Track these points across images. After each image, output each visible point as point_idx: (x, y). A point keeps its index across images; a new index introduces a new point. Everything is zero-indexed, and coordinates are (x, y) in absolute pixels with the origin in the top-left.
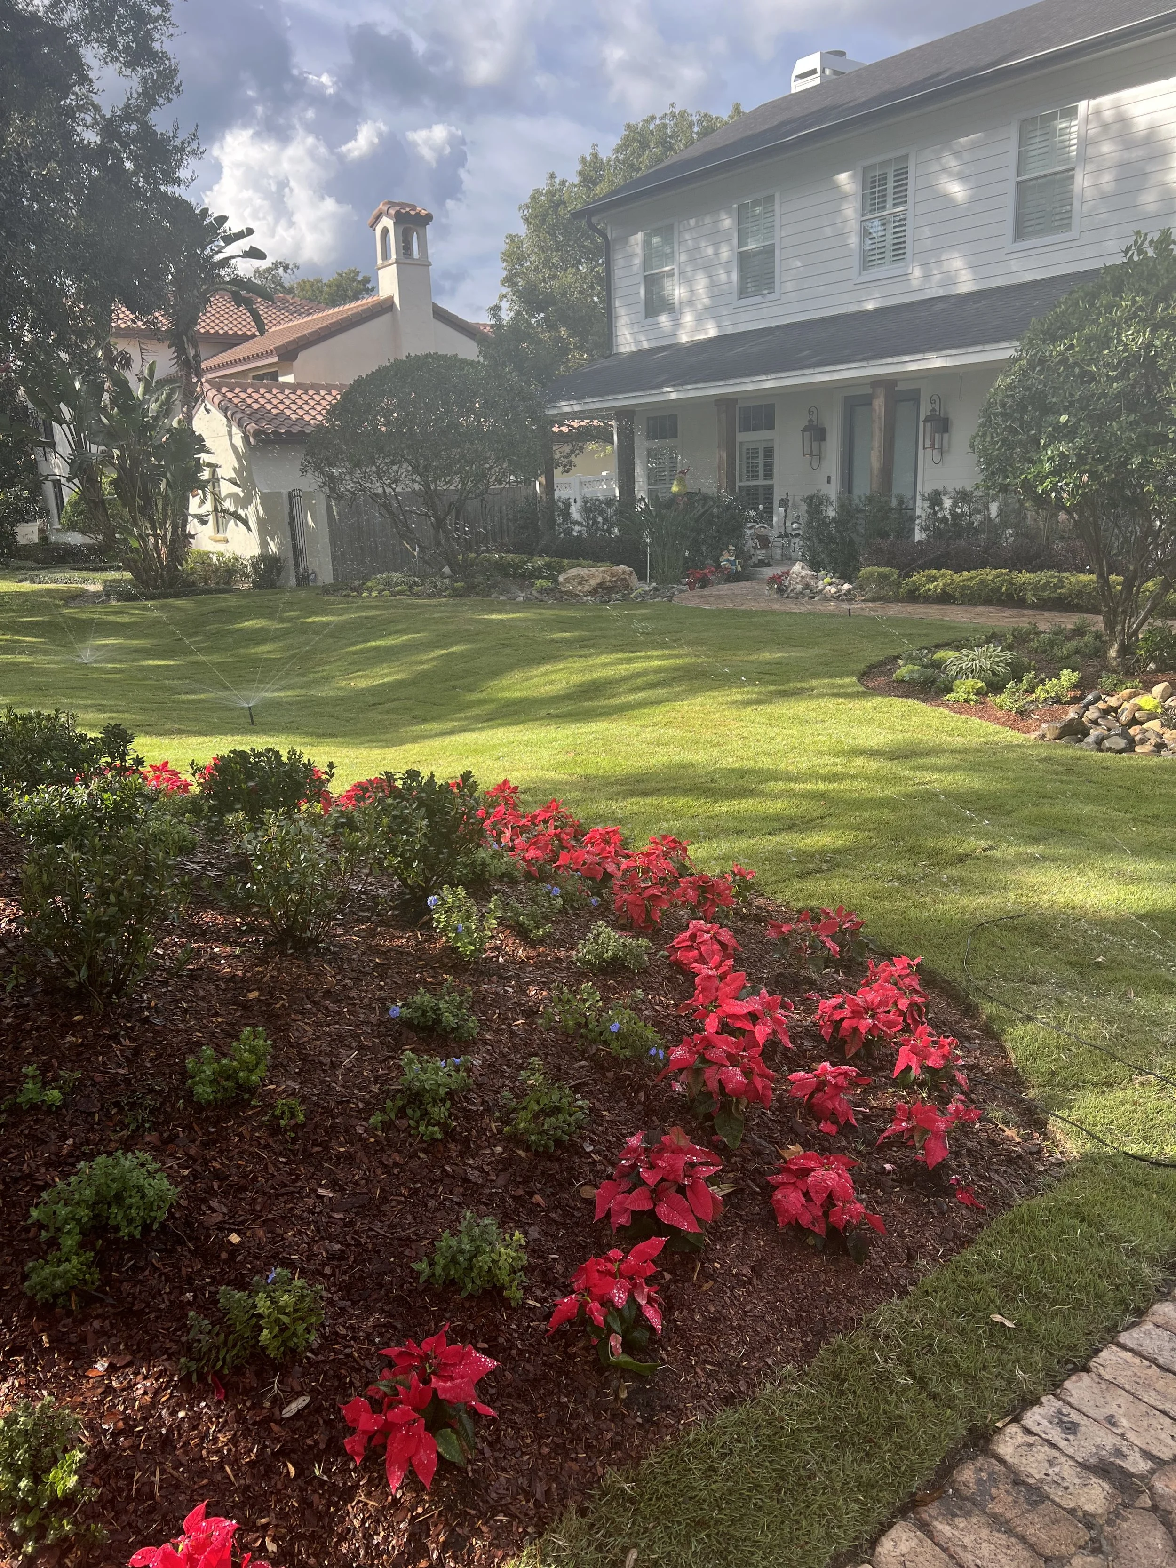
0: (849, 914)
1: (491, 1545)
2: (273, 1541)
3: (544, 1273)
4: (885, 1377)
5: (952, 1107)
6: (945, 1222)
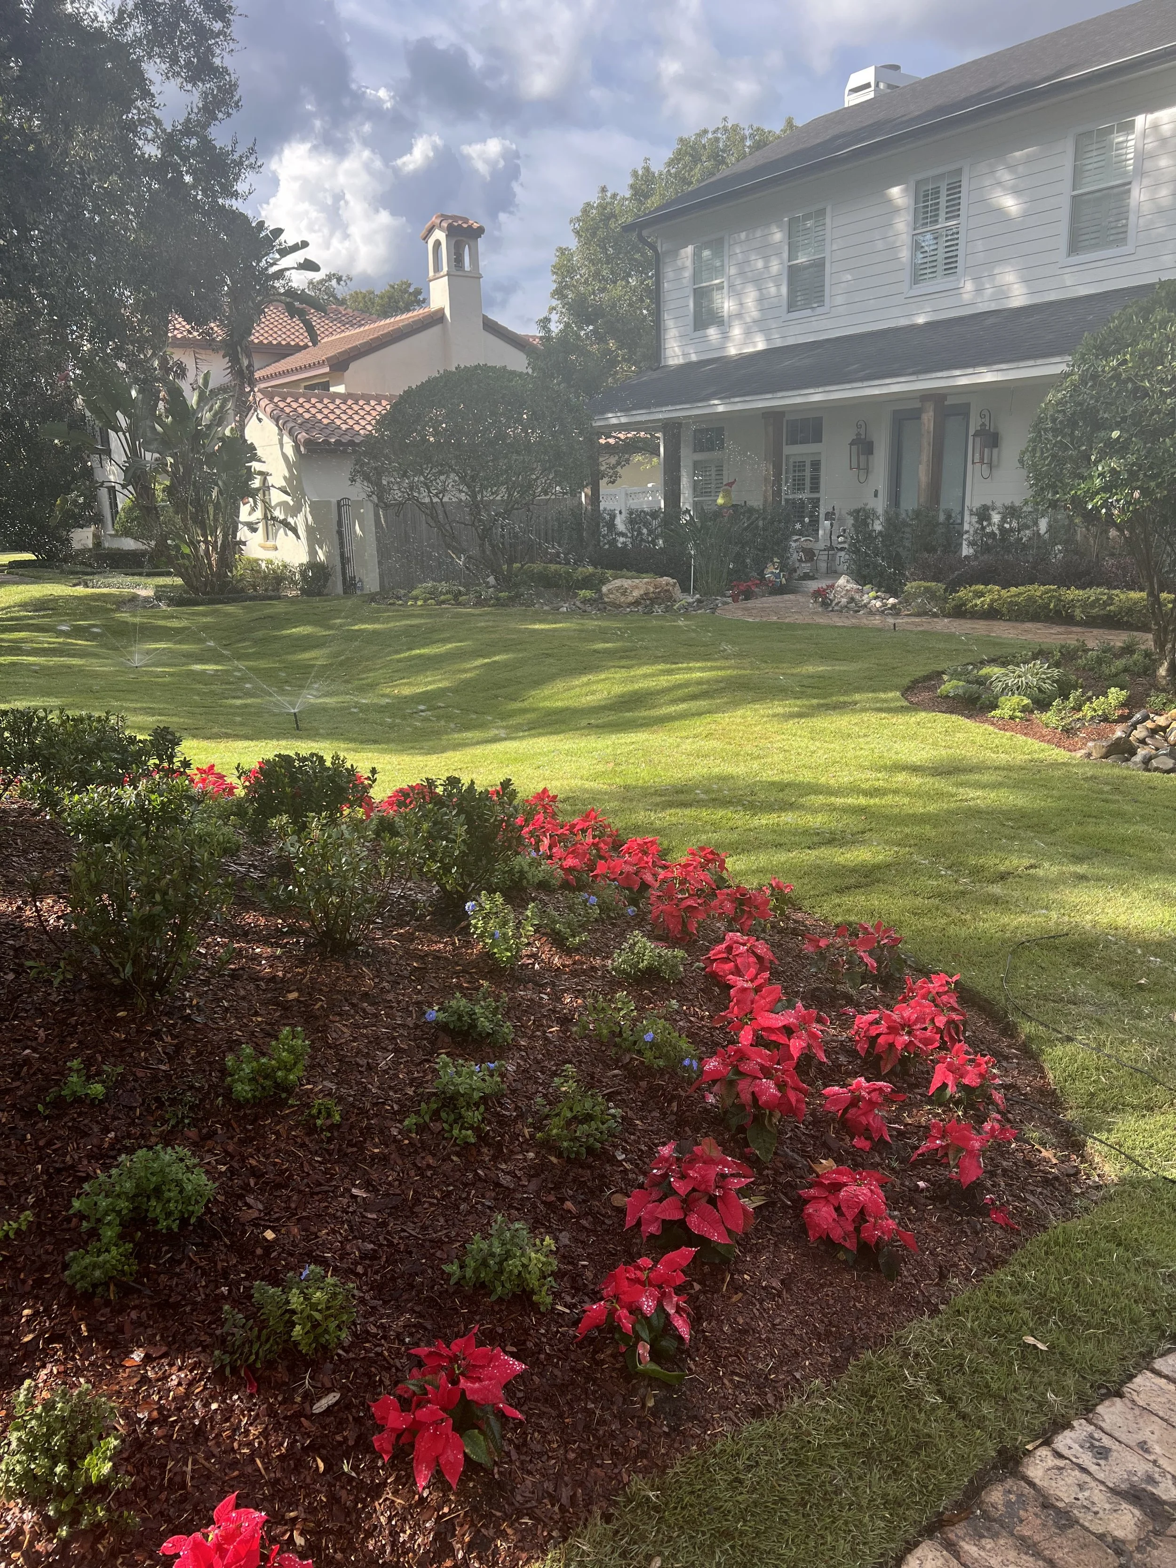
0: (887, 930)
1: (516, 1547)
2: (302, 1534)
3: (573, 1280)
4: (914, 1395)
5: (987, 1126)
6: (979, 1241)
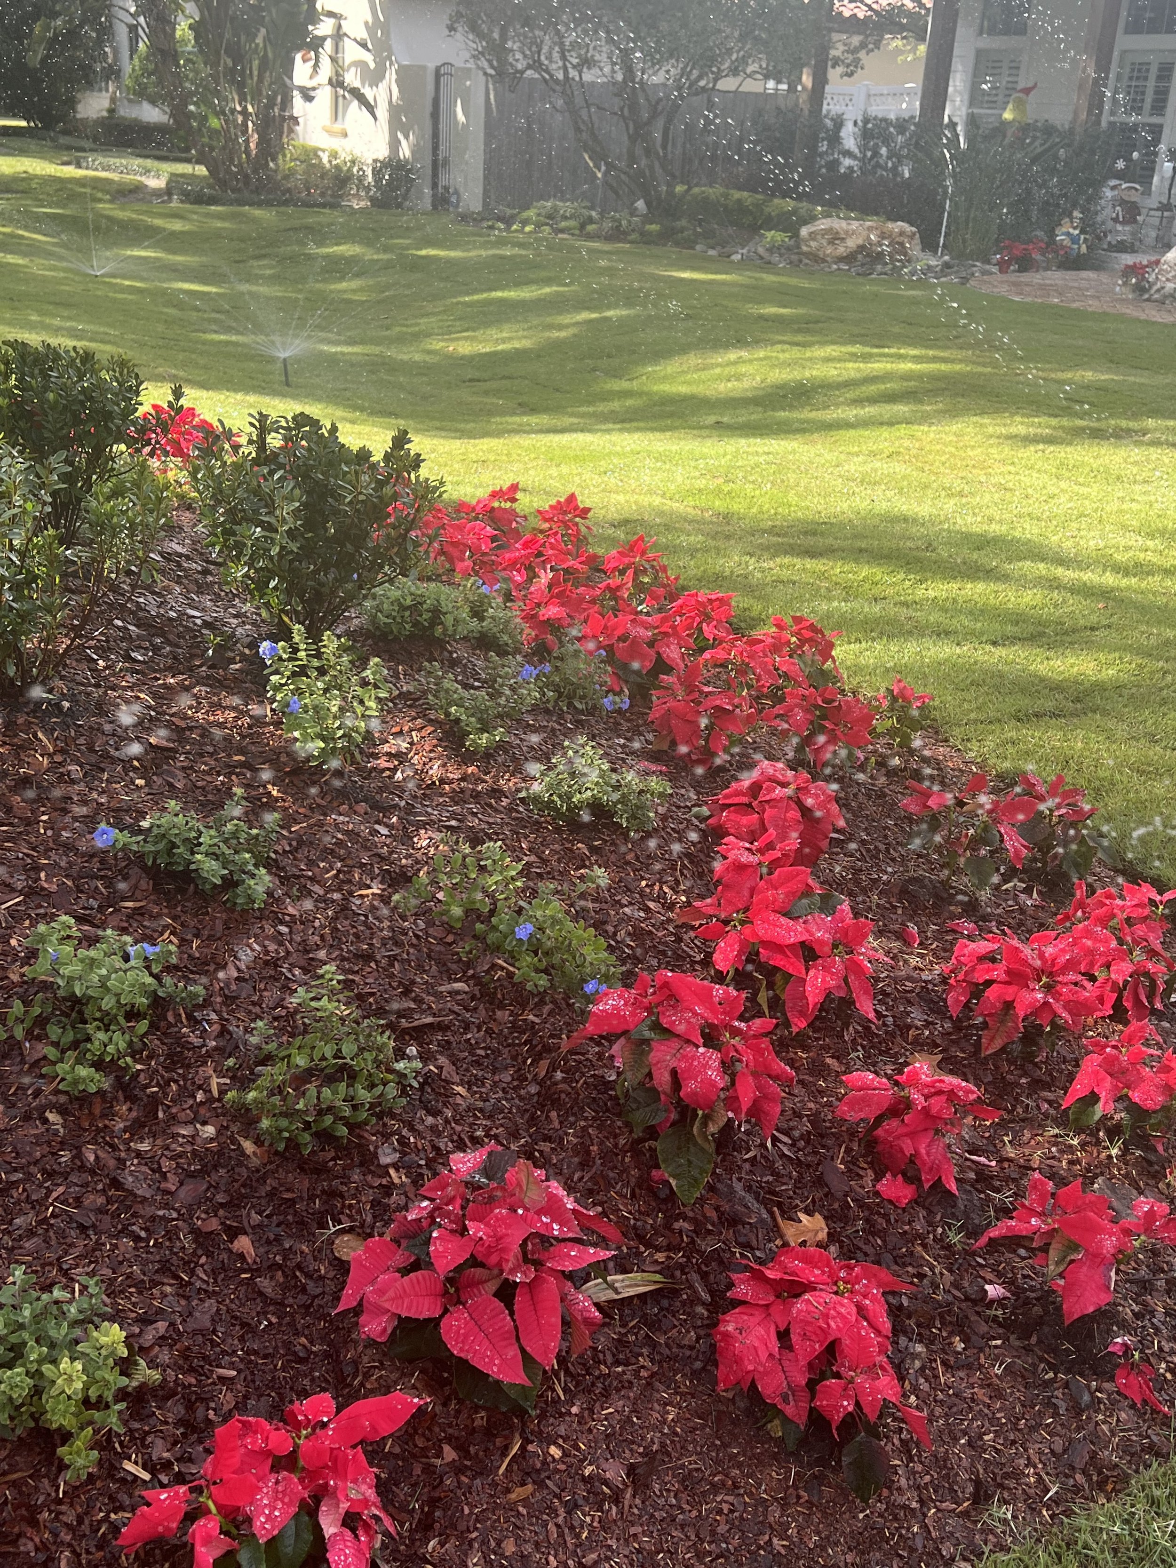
0: (1071, 794)
6: (1079, 1429)
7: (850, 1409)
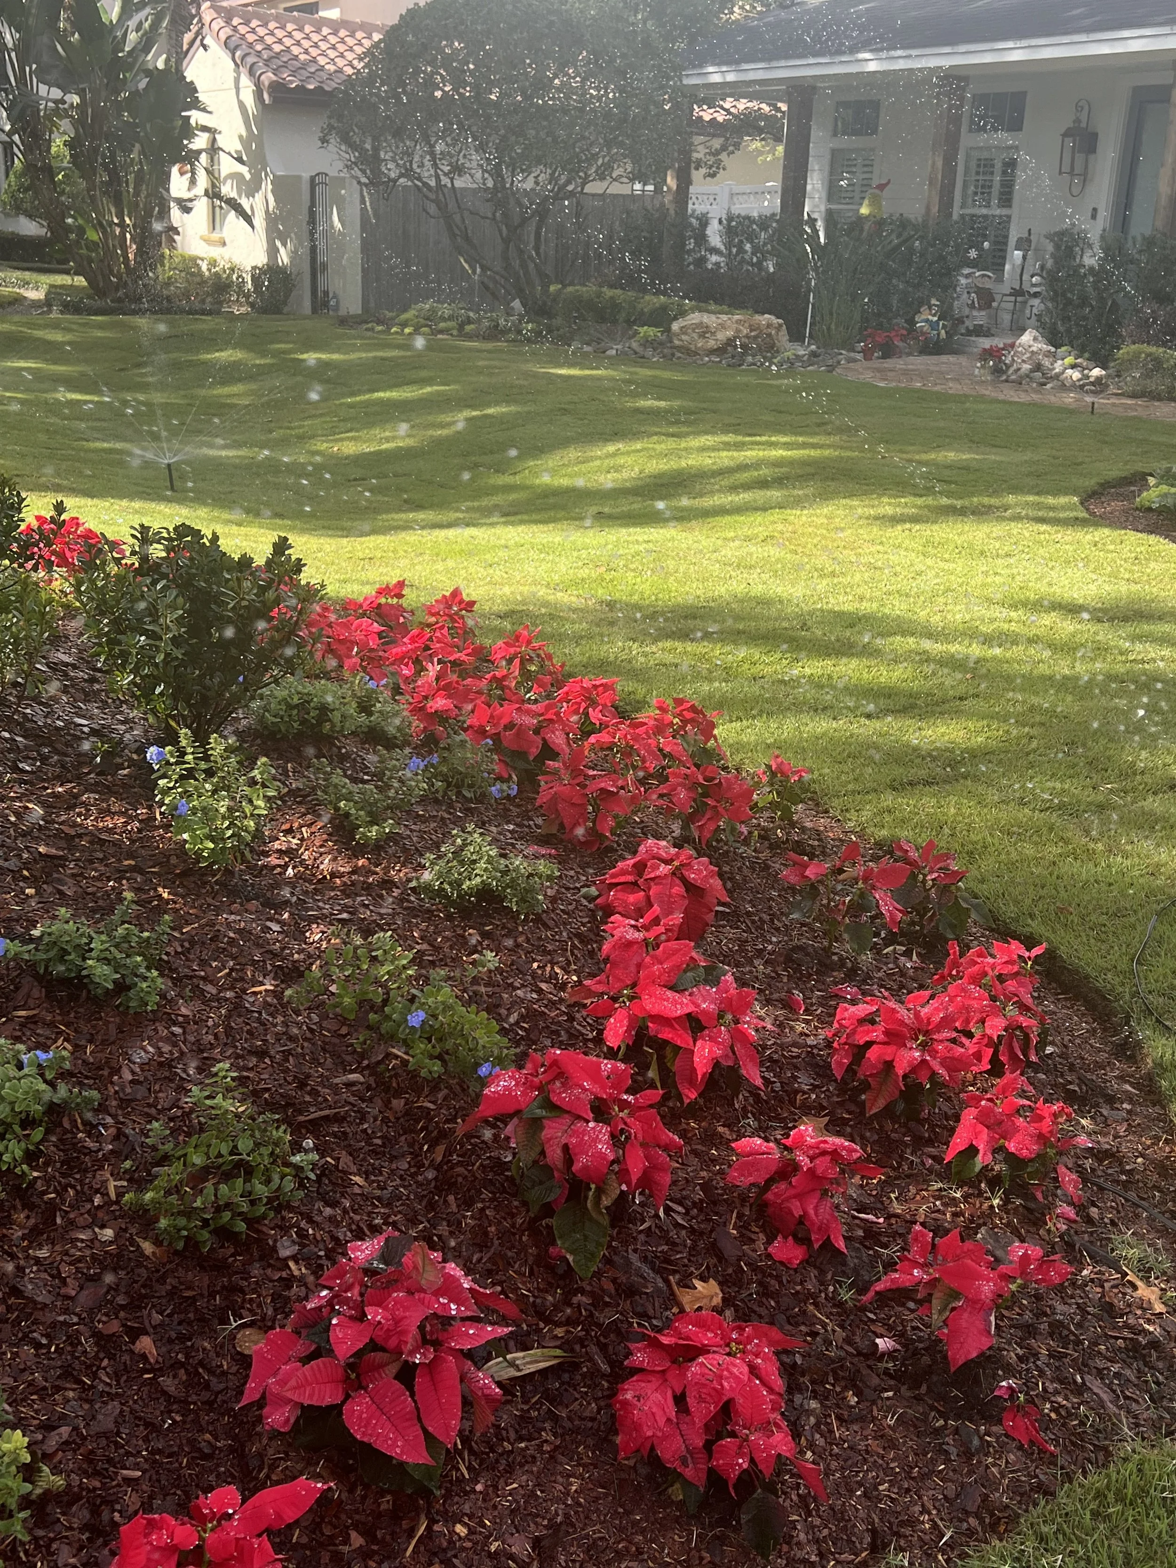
0: (945, 857)
6: (970, 1473)
7: (745, 1466)
